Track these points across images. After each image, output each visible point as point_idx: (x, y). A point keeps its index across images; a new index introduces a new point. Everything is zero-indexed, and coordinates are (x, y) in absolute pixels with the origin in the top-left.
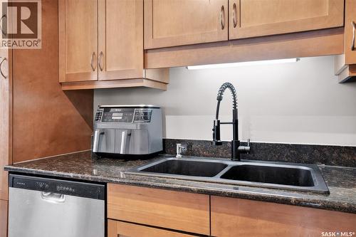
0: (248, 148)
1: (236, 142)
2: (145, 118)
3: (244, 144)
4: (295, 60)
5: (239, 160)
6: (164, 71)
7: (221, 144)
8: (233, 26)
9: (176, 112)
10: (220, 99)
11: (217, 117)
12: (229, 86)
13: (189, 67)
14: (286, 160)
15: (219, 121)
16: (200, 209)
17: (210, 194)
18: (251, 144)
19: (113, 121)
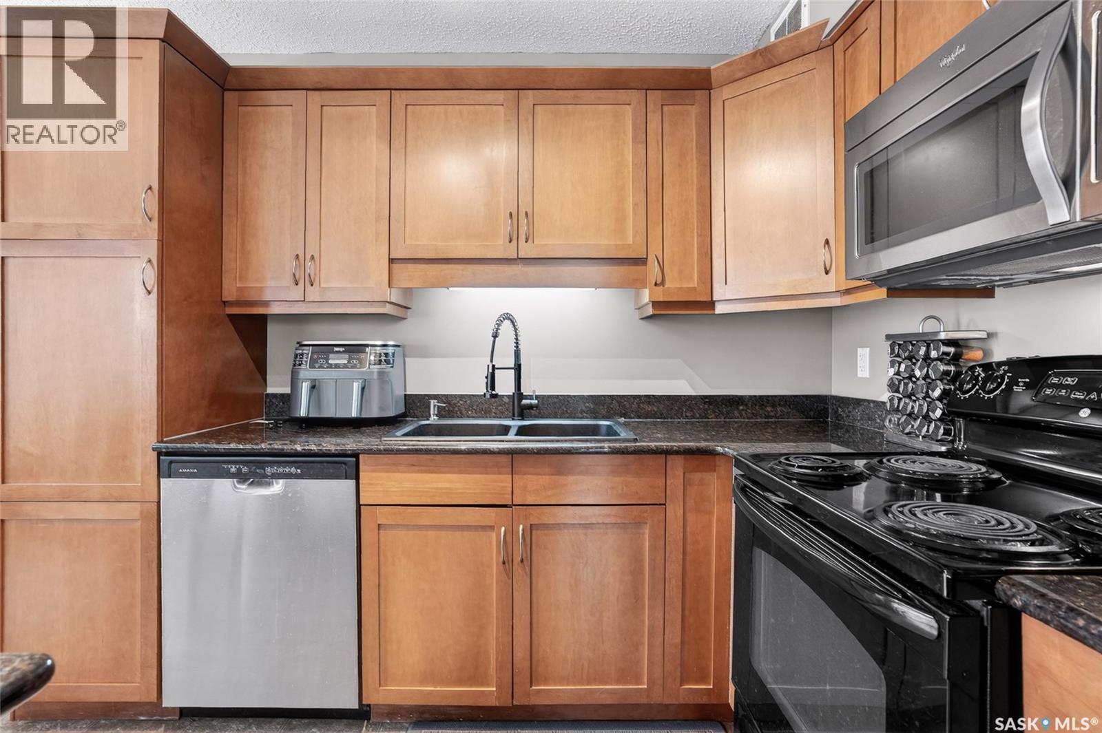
0: (535, 402)
1: (519, 395)
2: (387, 362)
3: (530, 397)
4: (594, 289)
5: (523, 419)
6: (407, 291)
7: (494, 396)
8: (524, 240)
9: (423, 352)
10: (495, 336)
11: (492, 361)
12: (508, 317)
13: (450, 289)
14: (580, 416)
15: (493, 366)
16: (500, 473)
17: (511, 453)
18: (537, 397)
19: (330, 366)
